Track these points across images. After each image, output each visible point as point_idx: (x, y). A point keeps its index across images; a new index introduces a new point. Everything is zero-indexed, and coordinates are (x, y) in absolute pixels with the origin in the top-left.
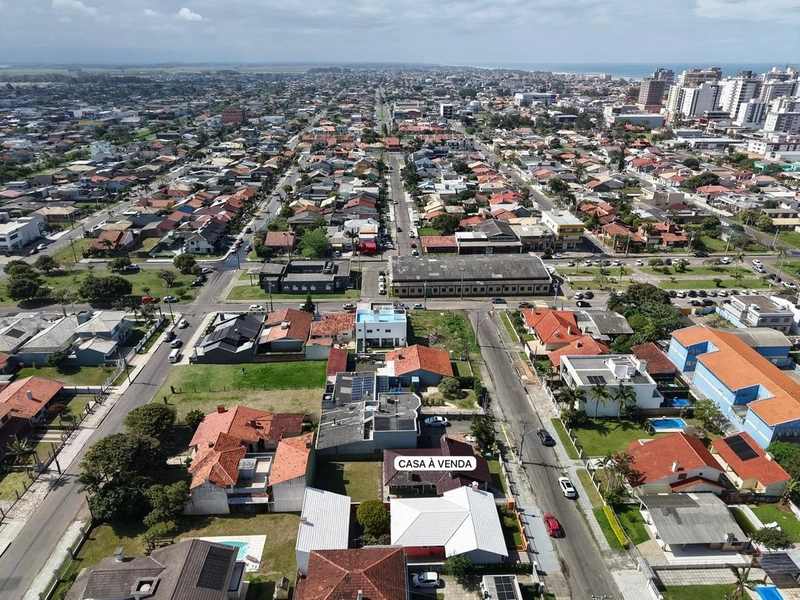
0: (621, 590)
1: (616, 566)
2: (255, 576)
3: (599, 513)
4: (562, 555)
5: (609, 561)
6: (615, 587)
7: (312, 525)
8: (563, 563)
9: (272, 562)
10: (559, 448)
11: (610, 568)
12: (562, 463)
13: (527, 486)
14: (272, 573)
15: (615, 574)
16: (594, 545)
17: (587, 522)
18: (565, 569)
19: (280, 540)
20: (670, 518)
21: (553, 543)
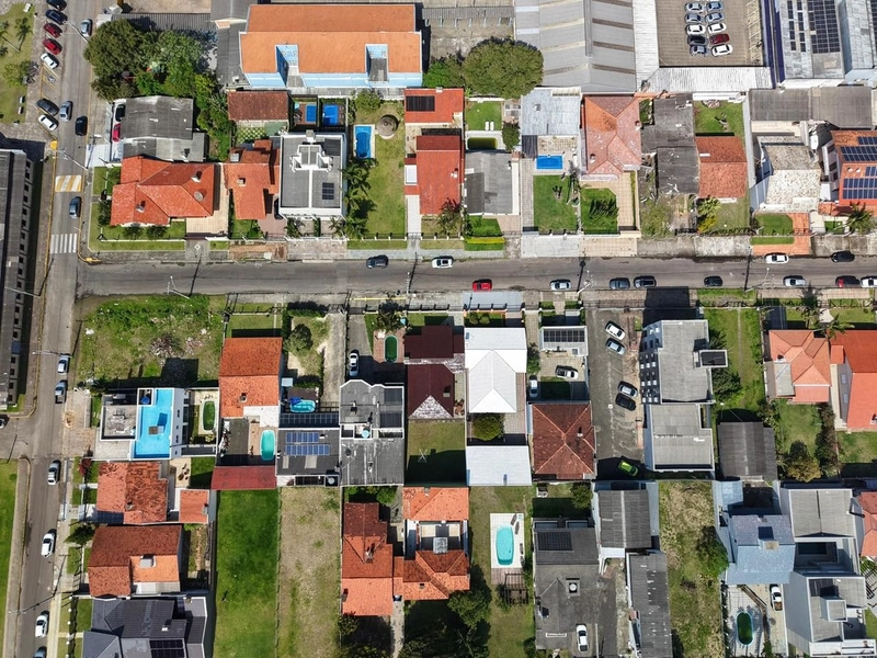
0: (536, 256)
1: (518, 252)
2: (527, 514)
3: (470, 248)
4: (507, 286)
5: (512, 256)
6: (533, 259)
7: (505, 476)
8: (512, 288)
9: (514, 504)
10: (391, 254)
11: (518, 257)
12: (411, 257)
13: (438, 296)
14: (524, 503)
15: (523, 256)
16: (497, 261)
17: (476, 259)
18: (519, 289)
19: (496, 502)
20: (492, 199)
21: (496, 290)
